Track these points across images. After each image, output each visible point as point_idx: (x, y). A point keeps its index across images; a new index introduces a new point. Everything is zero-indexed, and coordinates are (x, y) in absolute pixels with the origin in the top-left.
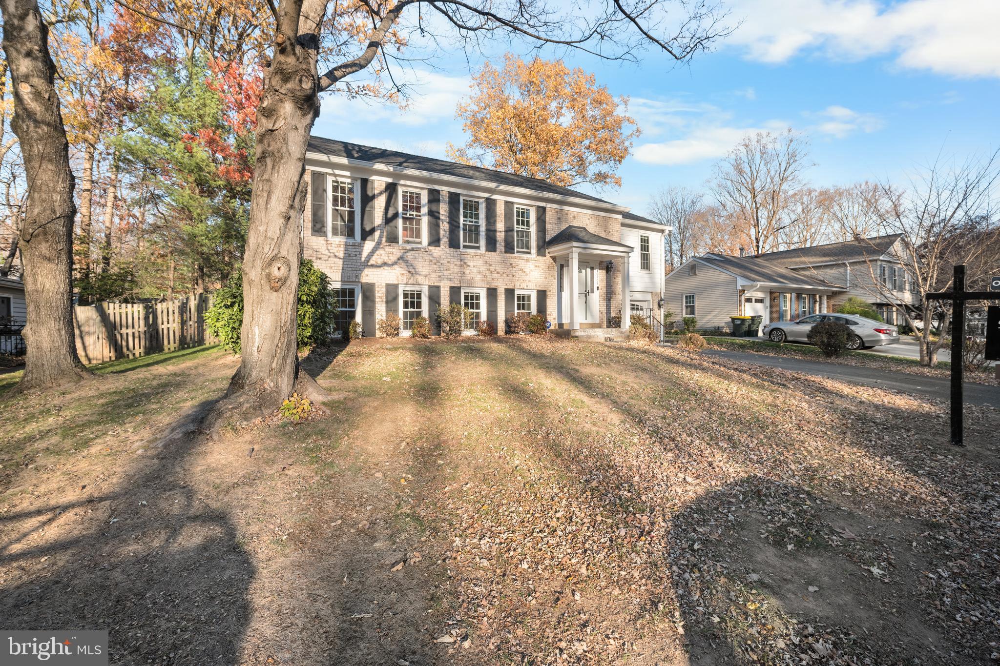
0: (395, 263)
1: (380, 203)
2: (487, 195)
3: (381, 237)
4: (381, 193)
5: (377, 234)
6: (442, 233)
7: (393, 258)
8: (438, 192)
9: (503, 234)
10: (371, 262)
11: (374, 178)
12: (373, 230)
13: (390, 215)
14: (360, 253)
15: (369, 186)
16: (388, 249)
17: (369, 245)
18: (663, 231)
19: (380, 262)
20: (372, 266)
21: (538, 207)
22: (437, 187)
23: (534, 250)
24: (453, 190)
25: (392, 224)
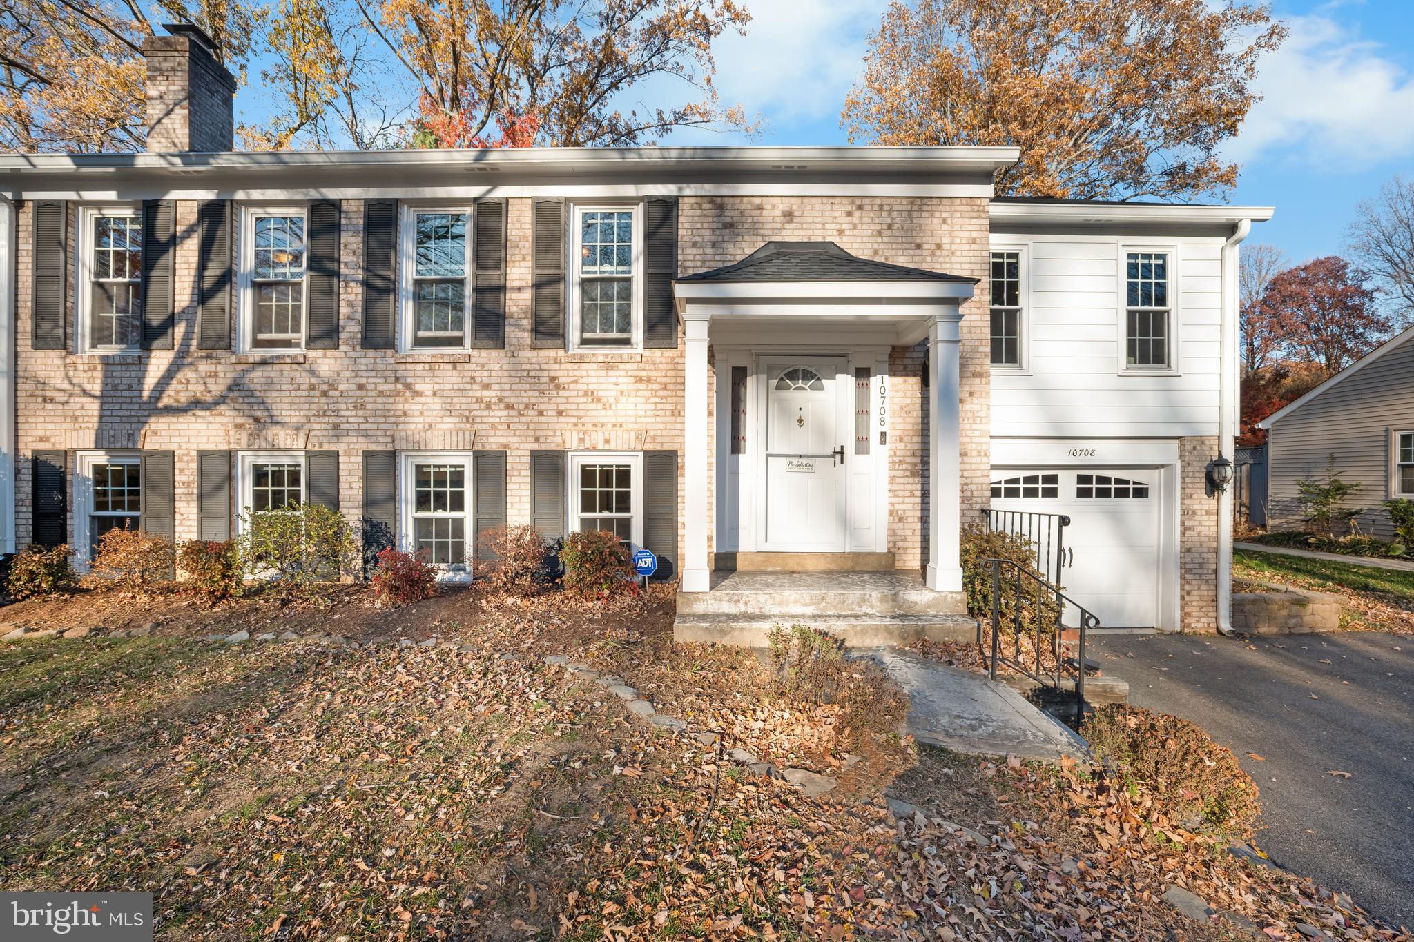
0: (221, 400)
1: (187, 255)
2: (475, 191)
3: (187, 337)
4: (190, 231)
5: (180, 330)
6: (344, 310)
7: (217, 388)
8: (335, 205)
9: (526, 297)
10: (165, 401)
11: (173, 195)
12: (171, 321)
13: (208, 283)
14: (140, 381)
15: (161, 217)
16: (204, 367)
17: (159, 361)
18: (1229, 229)
19: (184, 399)
20: (168, 410)
21: (650, 201)
22: (332, 194)
23: (638, 334)
24: (374, 193)
25: (213, 304)
